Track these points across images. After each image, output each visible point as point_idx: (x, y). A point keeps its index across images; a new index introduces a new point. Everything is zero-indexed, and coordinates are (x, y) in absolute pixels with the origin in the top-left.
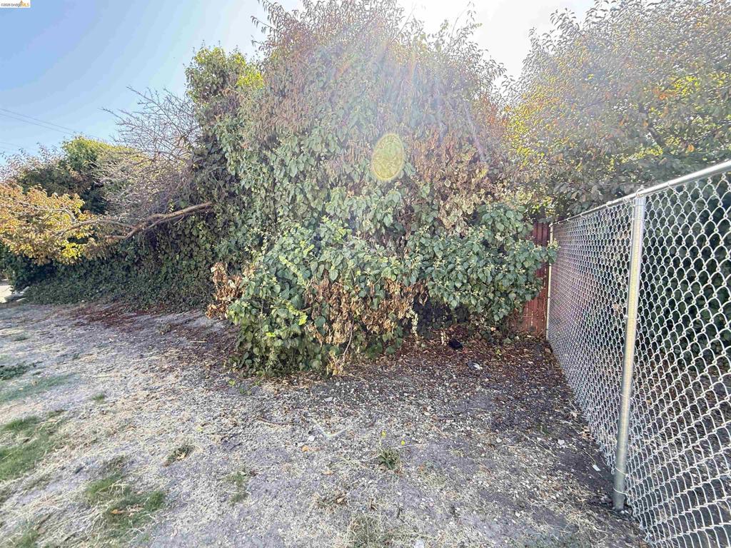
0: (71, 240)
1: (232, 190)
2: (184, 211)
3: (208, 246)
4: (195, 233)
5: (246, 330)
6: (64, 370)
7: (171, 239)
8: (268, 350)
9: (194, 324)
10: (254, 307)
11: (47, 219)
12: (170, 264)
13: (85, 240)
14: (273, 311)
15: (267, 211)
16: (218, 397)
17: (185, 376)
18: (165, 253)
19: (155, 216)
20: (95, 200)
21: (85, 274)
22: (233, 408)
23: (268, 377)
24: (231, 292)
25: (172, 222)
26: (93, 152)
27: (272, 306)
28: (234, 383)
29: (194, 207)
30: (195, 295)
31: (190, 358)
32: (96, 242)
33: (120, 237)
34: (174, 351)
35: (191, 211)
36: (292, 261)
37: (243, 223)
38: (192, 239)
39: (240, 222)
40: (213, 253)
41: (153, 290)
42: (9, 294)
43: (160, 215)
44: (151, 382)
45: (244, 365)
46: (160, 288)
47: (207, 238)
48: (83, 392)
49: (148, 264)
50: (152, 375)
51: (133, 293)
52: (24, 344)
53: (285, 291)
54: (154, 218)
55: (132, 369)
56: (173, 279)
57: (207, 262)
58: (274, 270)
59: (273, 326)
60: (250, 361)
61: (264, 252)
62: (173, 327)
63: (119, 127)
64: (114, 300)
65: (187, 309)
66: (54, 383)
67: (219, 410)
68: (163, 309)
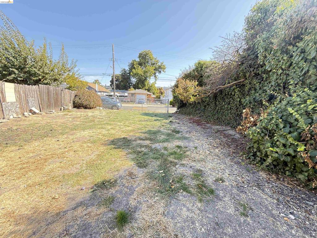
0: (193, 95)
1: (258, 72)
2: (231, 84)
3: (239, 99)
4: (233, 94)
5: (255, 142)
6: (187, 136)
7: (222, 96)
8: (267, 156)
9: (226, 132)
10: (263, 133)
11: (189, 89)
12: (220, 106)
13: (196, 96)
14: (275, 138)
15: (280, 82)
16: (236, 166)
17: (222, 152)
18: (219, 101)
19: (219, 86)
20: (200, 82)
21: (193, 107)
22: (243, 175)
23: (263, 169)
24: (250, 122)
25: (225, 89)
26: (202, 65)
27: (275, 135)
28: (244, 164)
29: (235, 82)
30: (228, 120)
31: (224, 146)
32: (199, 96)
33: (206, 95)
34: (218, 141)
35: (234, 84)
36: (297, 111)
37: (260, 89)
38: (231, 96)
39: (258, 88)
40: (240, 103)
41: (212, 115)
42: (176, 110)
43: (221, 86)
44: (210, 149)
45: (249, 158)
46: (215, 115)
47: (239, 96)
48: (191, 144)
49: (212, 105)
50: (211, 147)
51: (206, 115)
52: (179, 125)
53: (286, 128)
54: (219, 88)
55: (204, 142)
56: (220, 112)
57: (236, 107)
58: (280, 115)
59: (273, 145)
60: (253, 157)
61: (275, 105)
62: (218, 131)
63: (213, 54)
64: (200, 117)
65: (224, 125)
66: (185, 138)
67: (236, 172)
68: (215, 123)
